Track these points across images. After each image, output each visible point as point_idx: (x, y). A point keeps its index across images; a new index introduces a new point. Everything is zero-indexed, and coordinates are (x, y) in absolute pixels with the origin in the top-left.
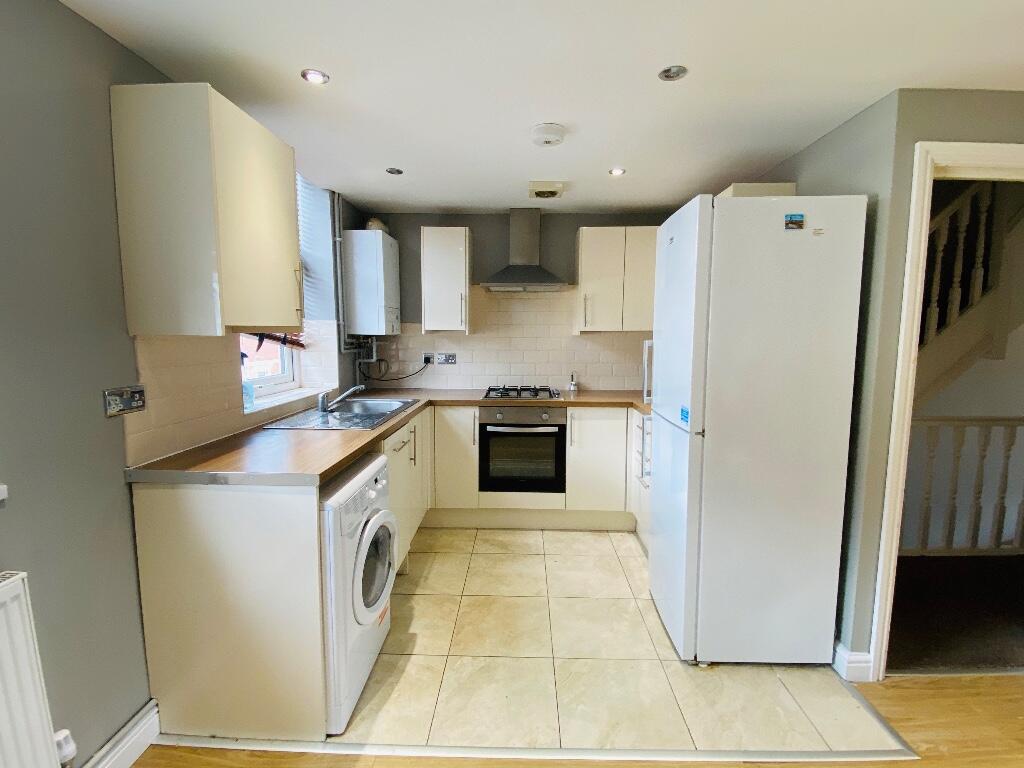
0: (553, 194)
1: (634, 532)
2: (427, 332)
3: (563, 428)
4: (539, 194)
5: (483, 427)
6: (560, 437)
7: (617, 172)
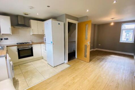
0: (28, 14)
1: (43, 59)
2: (2, 34)
3: (32, 47)
4: (25, 14)
5: (18, 49)
6: (32, 49)
7: (38, 14)
